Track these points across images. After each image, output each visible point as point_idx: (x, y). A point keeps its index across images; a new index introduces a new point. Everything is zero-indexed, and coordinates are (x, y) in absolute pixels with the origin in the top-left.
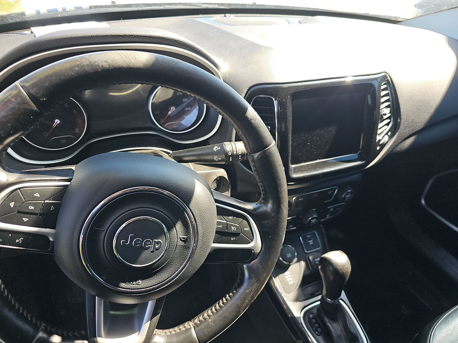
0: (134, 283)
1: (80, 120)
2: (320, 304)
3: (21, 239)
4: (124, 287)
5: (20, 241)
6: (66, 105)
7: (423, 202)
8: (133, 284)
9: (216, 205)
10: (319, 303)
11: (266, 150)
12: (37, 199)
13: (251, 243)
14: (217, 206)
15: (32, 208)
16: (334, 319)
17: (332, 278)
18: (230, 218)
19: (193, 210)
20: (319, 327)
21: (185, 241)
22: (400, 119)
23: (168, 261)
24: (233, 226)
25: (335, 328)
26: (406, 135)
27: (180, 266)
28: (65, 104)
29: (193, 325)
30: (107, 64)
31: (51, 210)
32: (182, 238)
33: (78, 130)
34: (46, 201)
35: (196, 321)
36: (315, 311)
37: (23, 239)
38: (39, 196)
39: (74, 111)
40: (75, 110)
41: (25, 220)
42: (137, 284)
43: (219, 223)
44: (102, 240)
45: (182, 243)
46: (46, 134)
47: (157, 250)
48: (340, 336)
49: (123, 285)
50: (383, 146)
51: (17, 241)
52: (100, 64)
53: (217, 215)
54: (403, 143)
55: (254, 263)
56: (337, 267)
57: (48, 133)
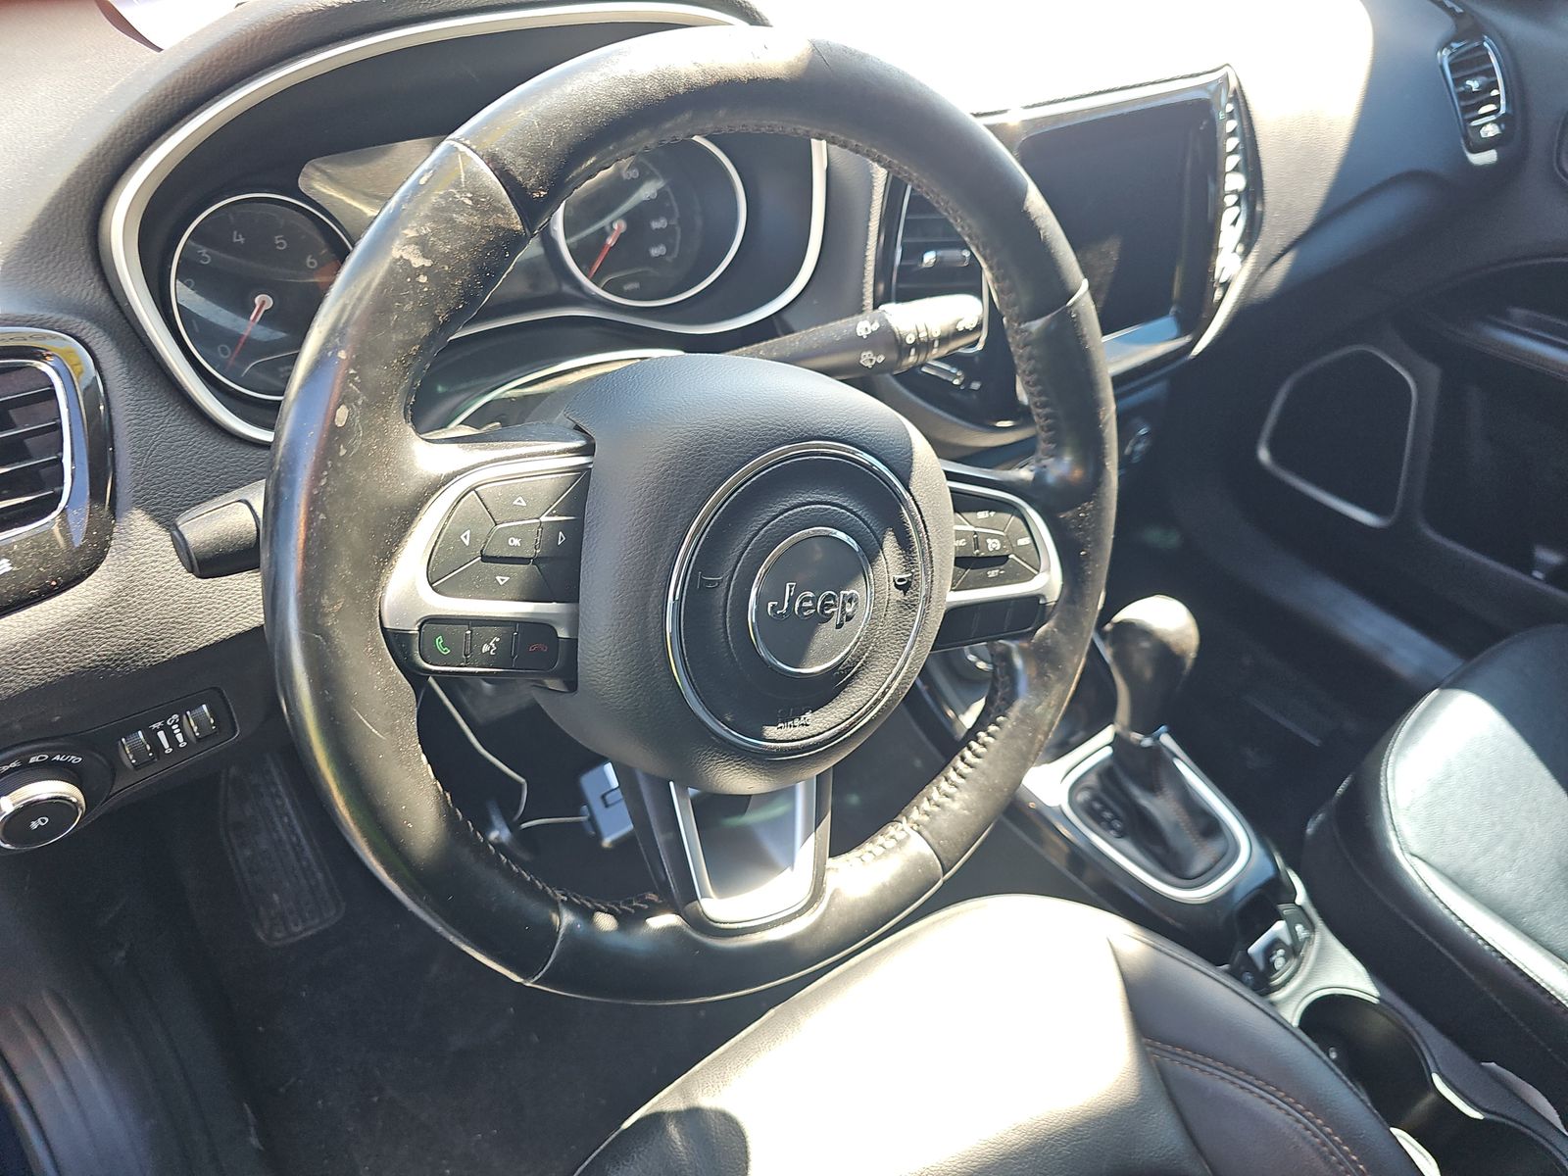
0: (797, 722)
2: (1113, 755)
3: (495, 642)
4: (776, 737)
5: (491, 648)
7: (1264, 455)
8: (794, 726)
9: (950, 488)
10: (1108, 751)
11: (1071, 306)
12: (520, 516)
13: (1035, 578)
14: (952, 491)
15: (516, 542)
16: (1153, 788)
17: (1148, 674)
18: (982, 515)
19: (917, 498)
20: (1116, 817)
21: (904, 587)
22: (1263, 203)
23: (871, 648)
24: (993, 536)
25: (1161, 808)
26: (1276, 250)
27: (898, 659)
29: (912, 828)
30: (700, 69)
31: (559, 543)
32: (901, 580)
34: (544, 519)
35: (915, 815)
36: (1092, 780)
37: (498, 640)
38: (524, 504)
39: (309, 260)
40: (310, 256)
41: (502, 580)
42: (803, 725)
43: (959, 535)
44: (721, 610)
45: (898, 595)
47: (849, 619)
48: (1176, 825)
49: (771, 732)
50: (1226, 286)
51: (485, 648)
52: (683, 72)
53: (956, 511)
54: (1267, 275)
55: (1046, 632)
56: (1165, 640)
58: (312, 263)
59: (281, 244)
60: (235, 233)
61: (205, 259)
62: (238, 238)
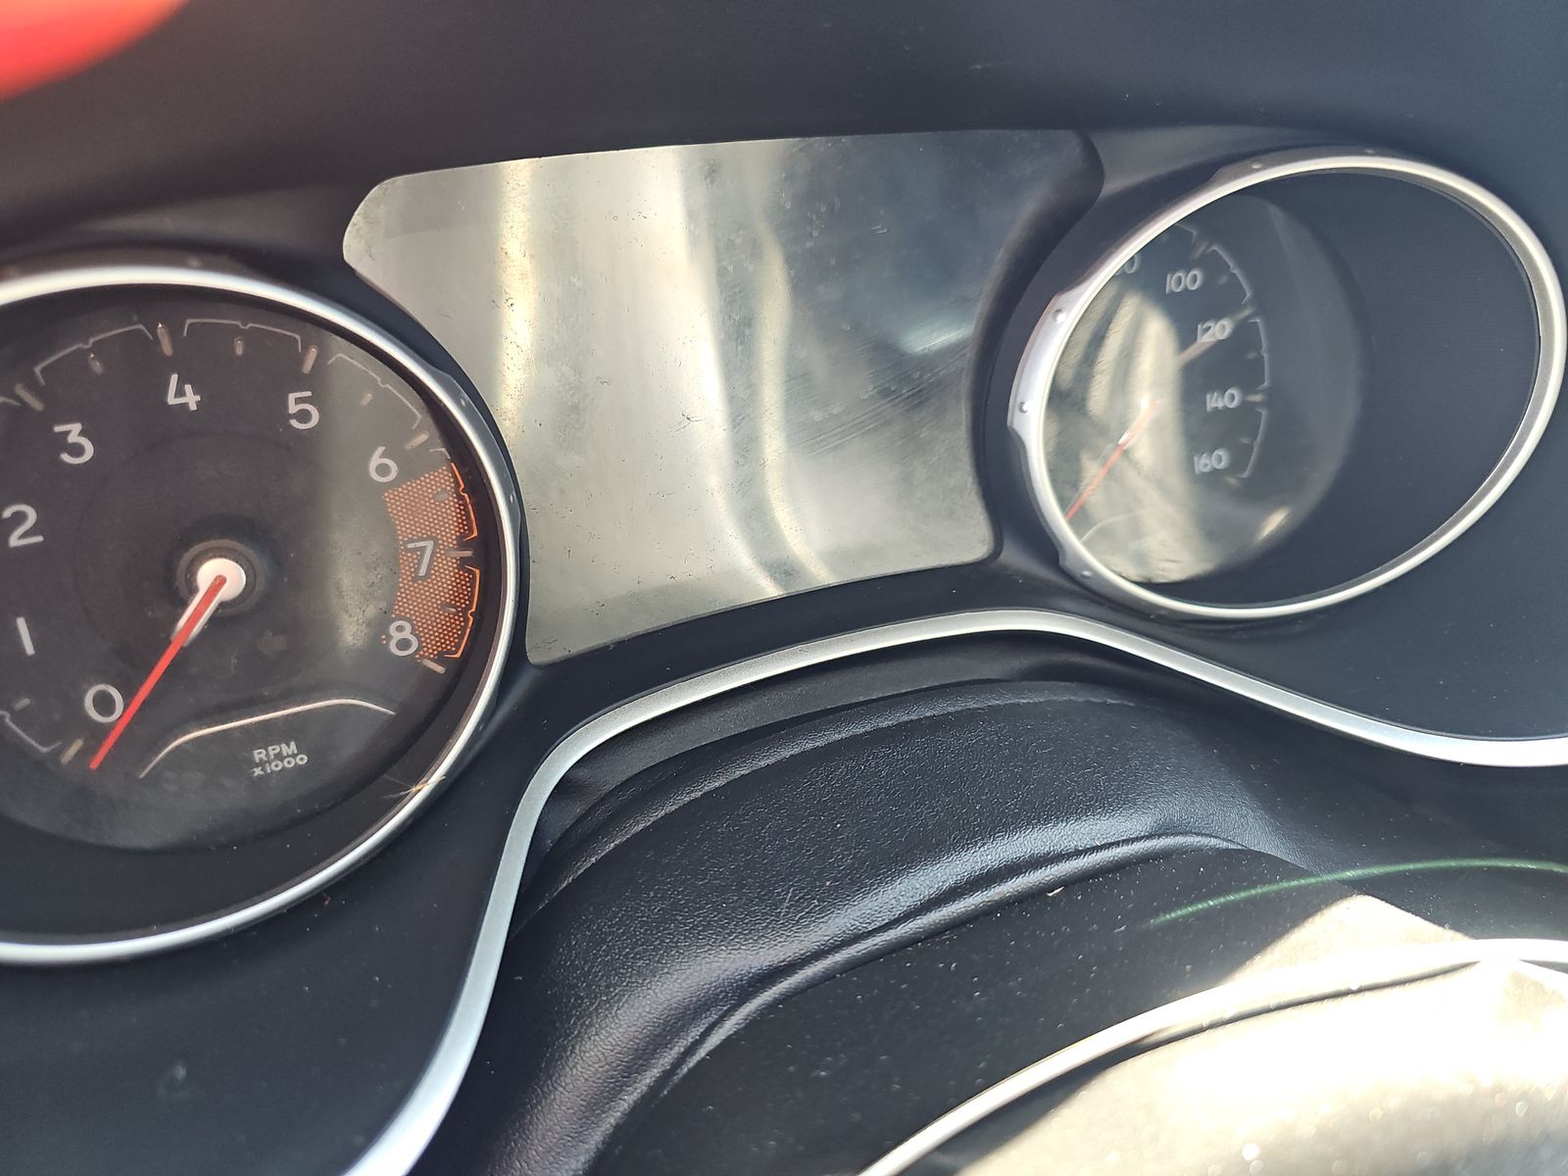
1: (429, 545)
6: (293, 408)
28: (292, 397)
33: (407, 634)
39: (376, 460)
40: (381, 450)
46: (104, 704)
57: (128, 697)
58: (383, 470)
59: (304, 416)
60: (174, 378)
61: (77, 451)
62: (180, 393)
